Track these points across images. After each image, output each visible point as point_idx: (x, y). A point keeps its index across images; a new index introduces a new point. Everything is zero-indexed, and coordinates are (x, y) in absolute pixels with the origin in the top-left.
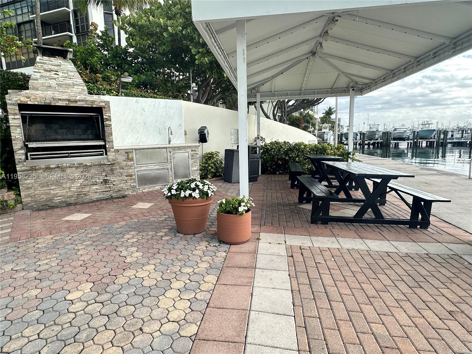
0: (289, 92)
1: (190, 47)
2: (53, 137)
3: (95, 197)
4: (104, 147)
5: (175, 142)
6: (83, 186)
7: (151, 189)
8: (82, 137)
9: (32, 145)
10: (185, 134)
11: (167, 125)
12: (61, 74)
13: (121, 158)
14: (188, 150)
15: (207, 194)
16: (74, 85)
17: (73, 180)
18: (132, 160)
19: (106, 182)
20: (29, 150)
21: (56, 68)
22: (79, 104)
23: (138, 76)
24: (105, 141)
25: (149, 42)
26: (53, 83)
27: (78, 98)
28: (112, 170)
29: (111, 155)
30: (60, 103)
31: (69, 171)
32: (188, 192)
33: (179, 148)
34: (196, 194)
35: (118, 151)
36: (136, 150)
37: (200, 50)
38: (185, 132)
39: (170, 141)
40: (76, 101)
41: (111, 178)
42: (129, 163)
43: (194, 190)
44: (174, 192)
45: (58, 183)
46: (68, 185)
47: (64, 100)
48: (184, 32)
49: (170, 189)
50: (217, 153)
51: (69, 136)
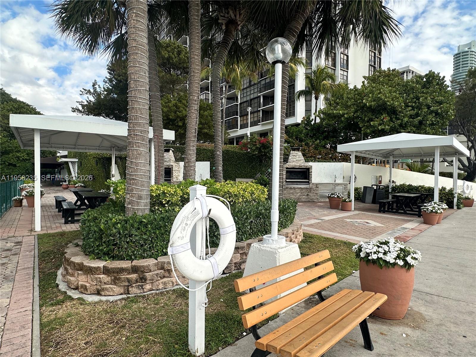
0: (414, 155)
1: (359, 123)
2: (291, 178)
3: (304, 200)
4: (308, 182)
5: (338, 181)
6: (300, 196)
7: (324, 201)
8: (301, 178)
9: (287, 180)
10: (344, 178)
11: (334, 174)
12: (297, 157)
13: (314, 187)
14: (343, 185)
15: (339, 197)
16: (301, 160)
17: (297, 193)
18: (318, 188)
19: (308, 195)
20: (286, 182)
21: (296, 155)
22: (302, 167)
23: (325, 141)
24: (309, 180)
25: (333, 122)
26: (295, 160)
27: (302, 165)
28: (310, 191)
29: (311, 185)
30: (297, 167)
31: (296, 190)
32: (334, 195)
33: (338, 184)
34: (336, 196)
35: (313, 184)
36: (320, 184)
37: (365, 124)
38: (343, 177)
39: (335, 181)
40: (301, 166)
41: (310, 194)
42: (317, 189)
43: (335, 195)
44: (329, 195)
45: (293, 194)
46: (295, 195)
47: (298, 166)
48: (355, 115)
49: (328, 195)
50: (360, 188)
51: (297, 178)
